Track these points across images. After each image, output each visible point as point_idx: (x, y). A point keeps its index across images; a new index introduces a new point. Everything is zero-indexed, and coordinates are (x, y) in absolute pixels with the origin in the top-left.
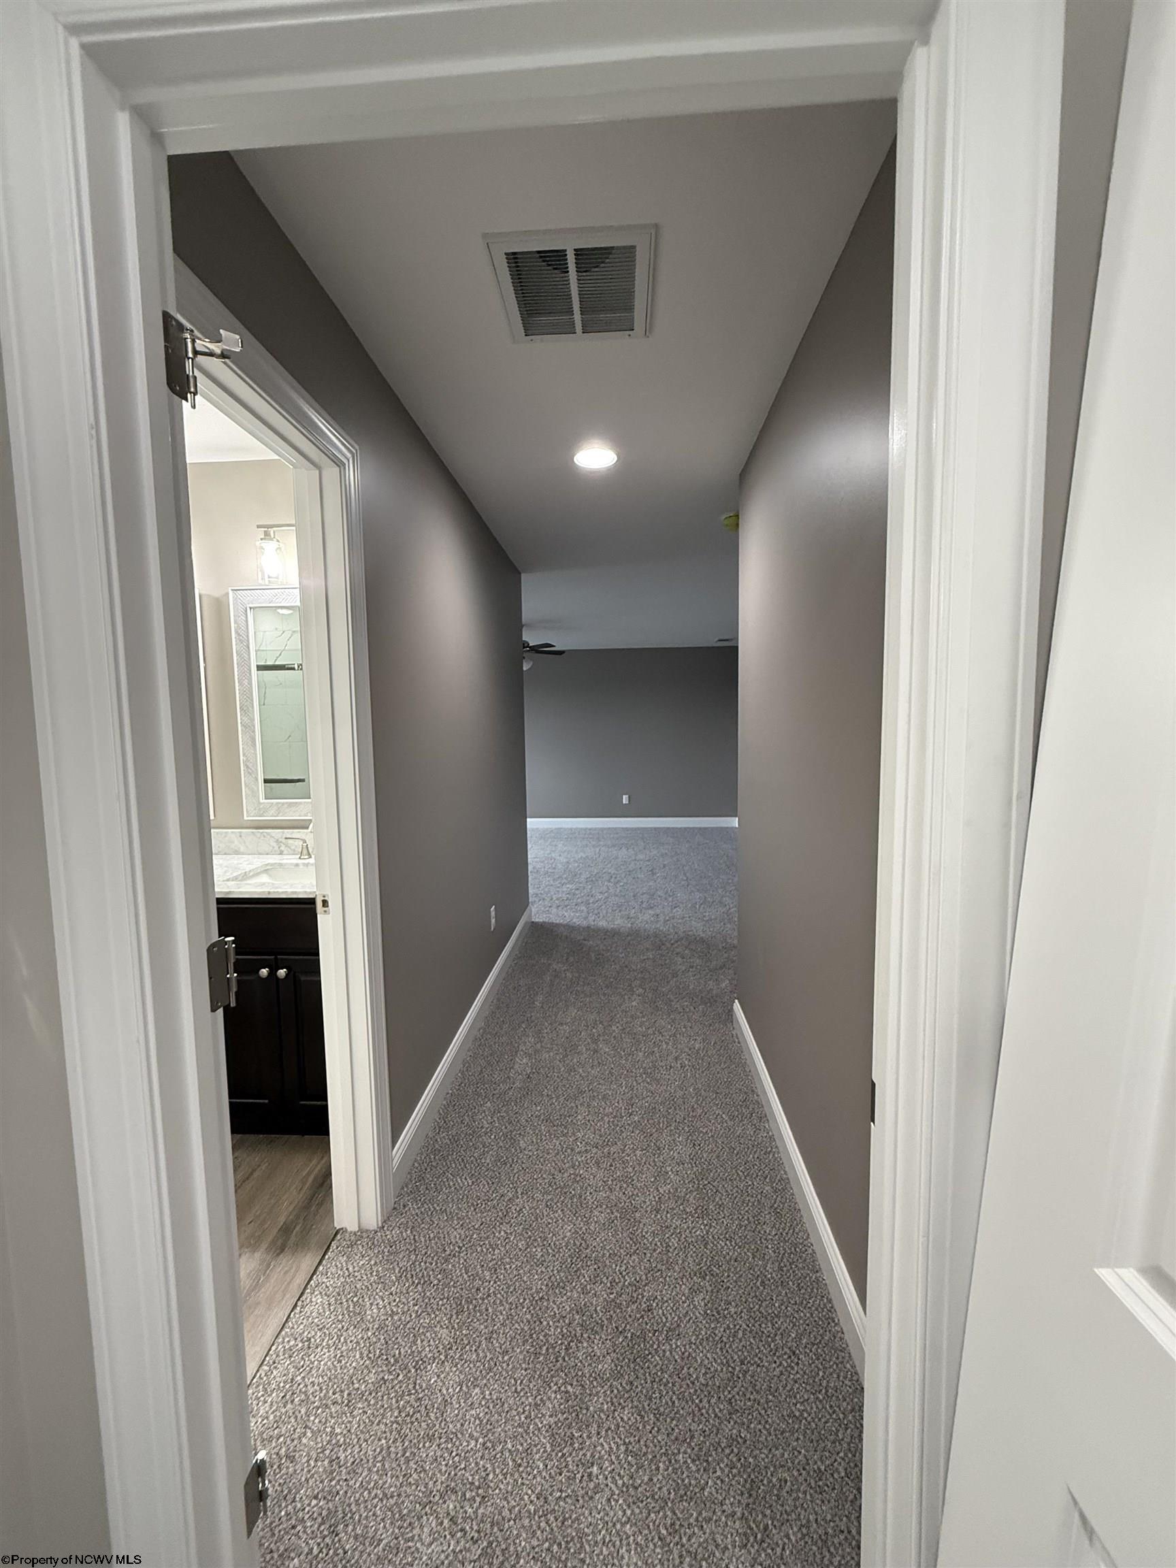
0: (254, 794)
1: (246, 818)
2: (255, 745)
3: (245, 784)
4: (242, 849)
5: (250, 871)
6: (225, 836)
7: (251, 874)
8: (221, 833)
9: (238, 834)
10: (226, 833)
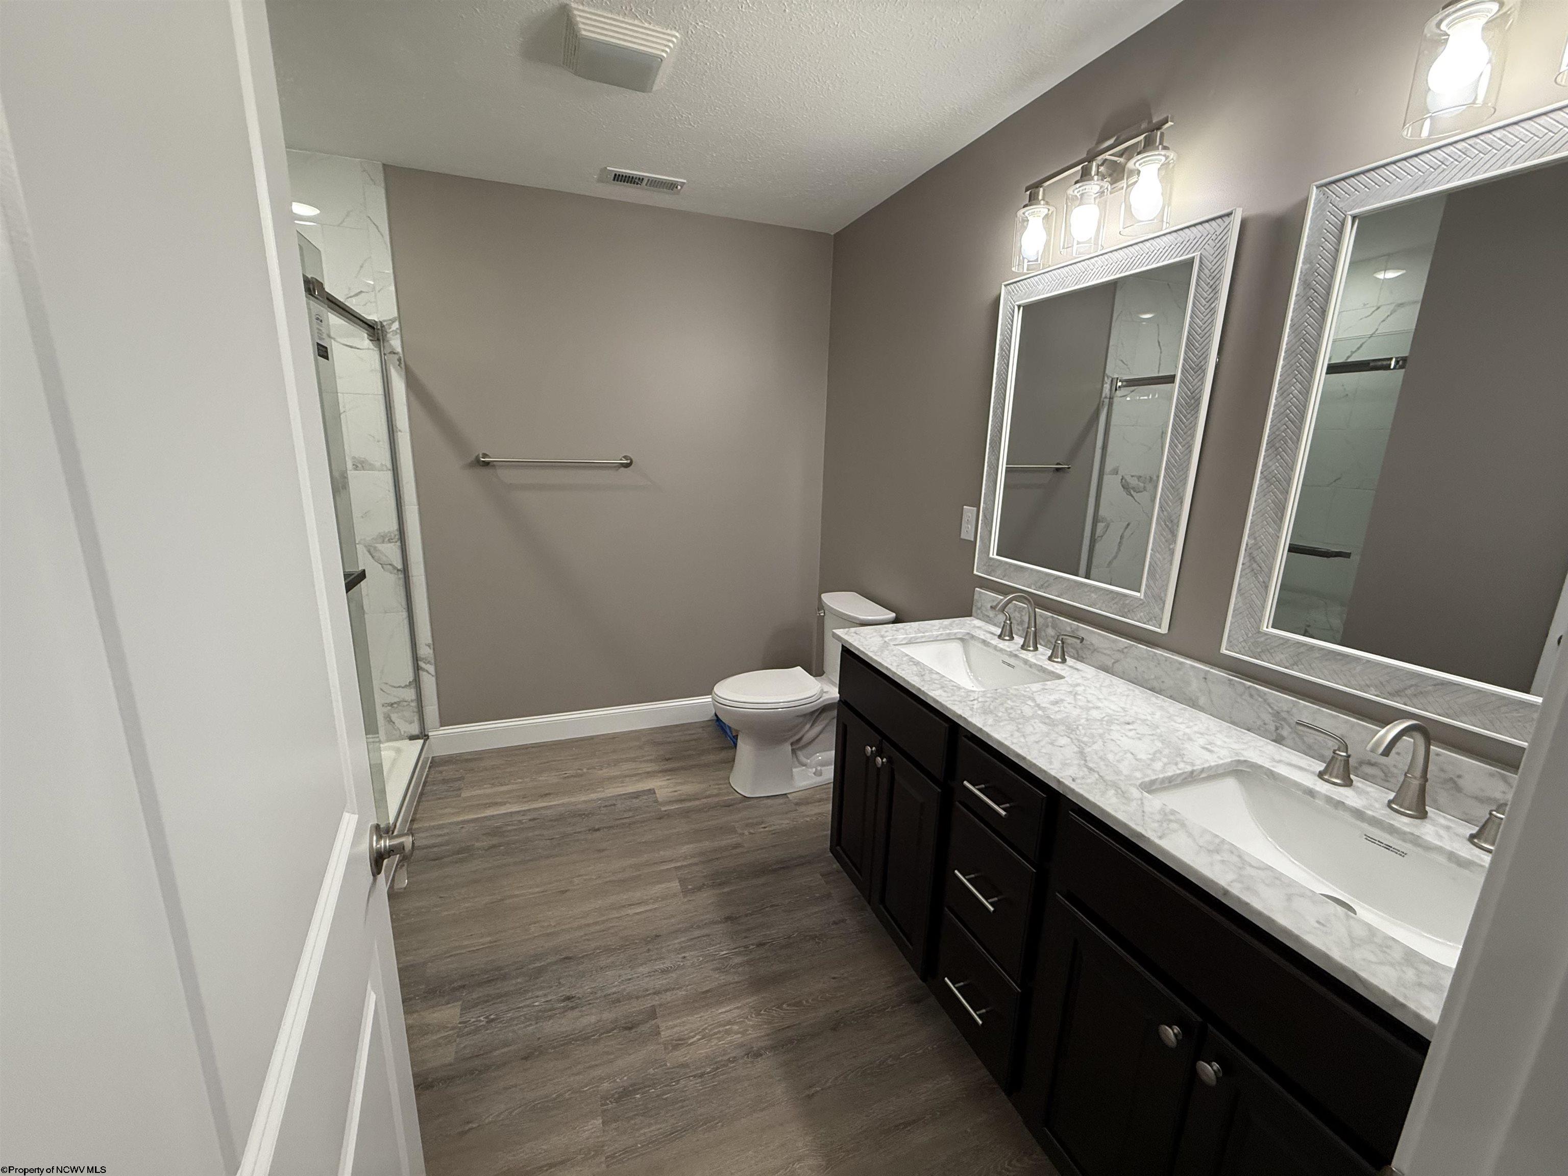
0: (1253, 613)
1: (1224, 651)
2: (1281, 519)
3: (1239, 590)
4: (1202, 701)
5: (1203, 770)
6: (1179, 669)
7: (1203, 775)
8: (1172, 662)
9: (1203, 675)
10: (1181, 663)
